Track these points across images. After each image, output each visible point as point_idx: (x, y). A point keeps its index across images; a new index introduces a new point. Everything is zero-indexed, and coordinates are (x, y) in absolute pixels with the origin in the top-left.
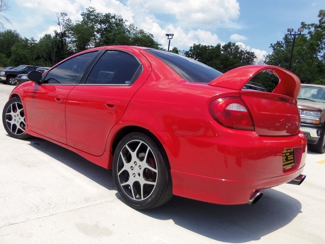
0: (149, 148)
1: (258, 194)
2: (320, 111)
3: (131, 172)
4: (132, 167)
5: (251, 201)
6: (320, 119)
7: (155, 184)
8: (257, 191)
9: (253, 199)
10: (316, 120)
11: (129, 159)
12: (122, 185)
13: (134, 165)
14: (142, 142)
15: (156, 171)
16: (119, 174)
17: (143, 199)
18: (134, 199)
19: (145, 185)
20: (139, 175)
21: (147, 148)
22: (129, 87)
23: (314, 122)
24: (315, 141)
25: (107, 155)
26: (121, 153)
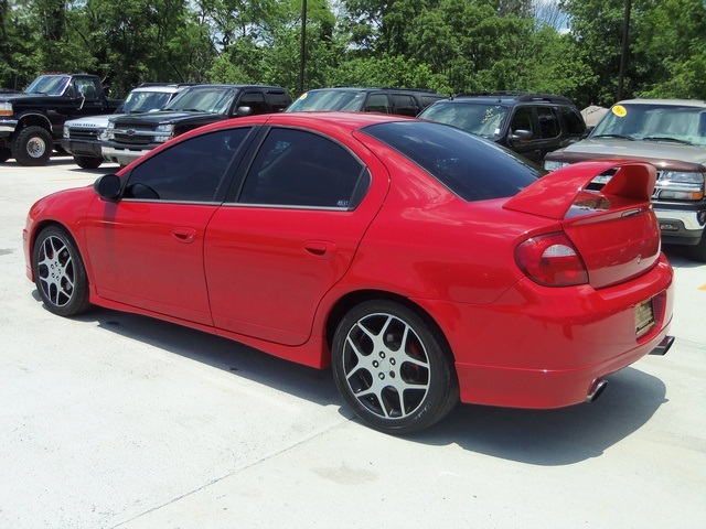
0: (407, 327)
1: (600, 385)
2: (700, 169)
3: (374, 372)
4: (375, 362)
5: (590, 397)
6: (703, 188)
7: (427, 387)
8: (598, 381)
9: (593, 394)
10: (694, 192)
11: (367, 348)
12: (357, 396)
13: (379, 359)
14: (391, 317)
15: (427, 366)
16: (348, 377)
17: (404, 415)
18: (387, 417)
19: (407, 392)
20: (392, 374)
21: (404, 326)
22: (350, 214)
23: (691, 196)
24: (694, 238)
25: (317, 343)
26: (348, 338)
